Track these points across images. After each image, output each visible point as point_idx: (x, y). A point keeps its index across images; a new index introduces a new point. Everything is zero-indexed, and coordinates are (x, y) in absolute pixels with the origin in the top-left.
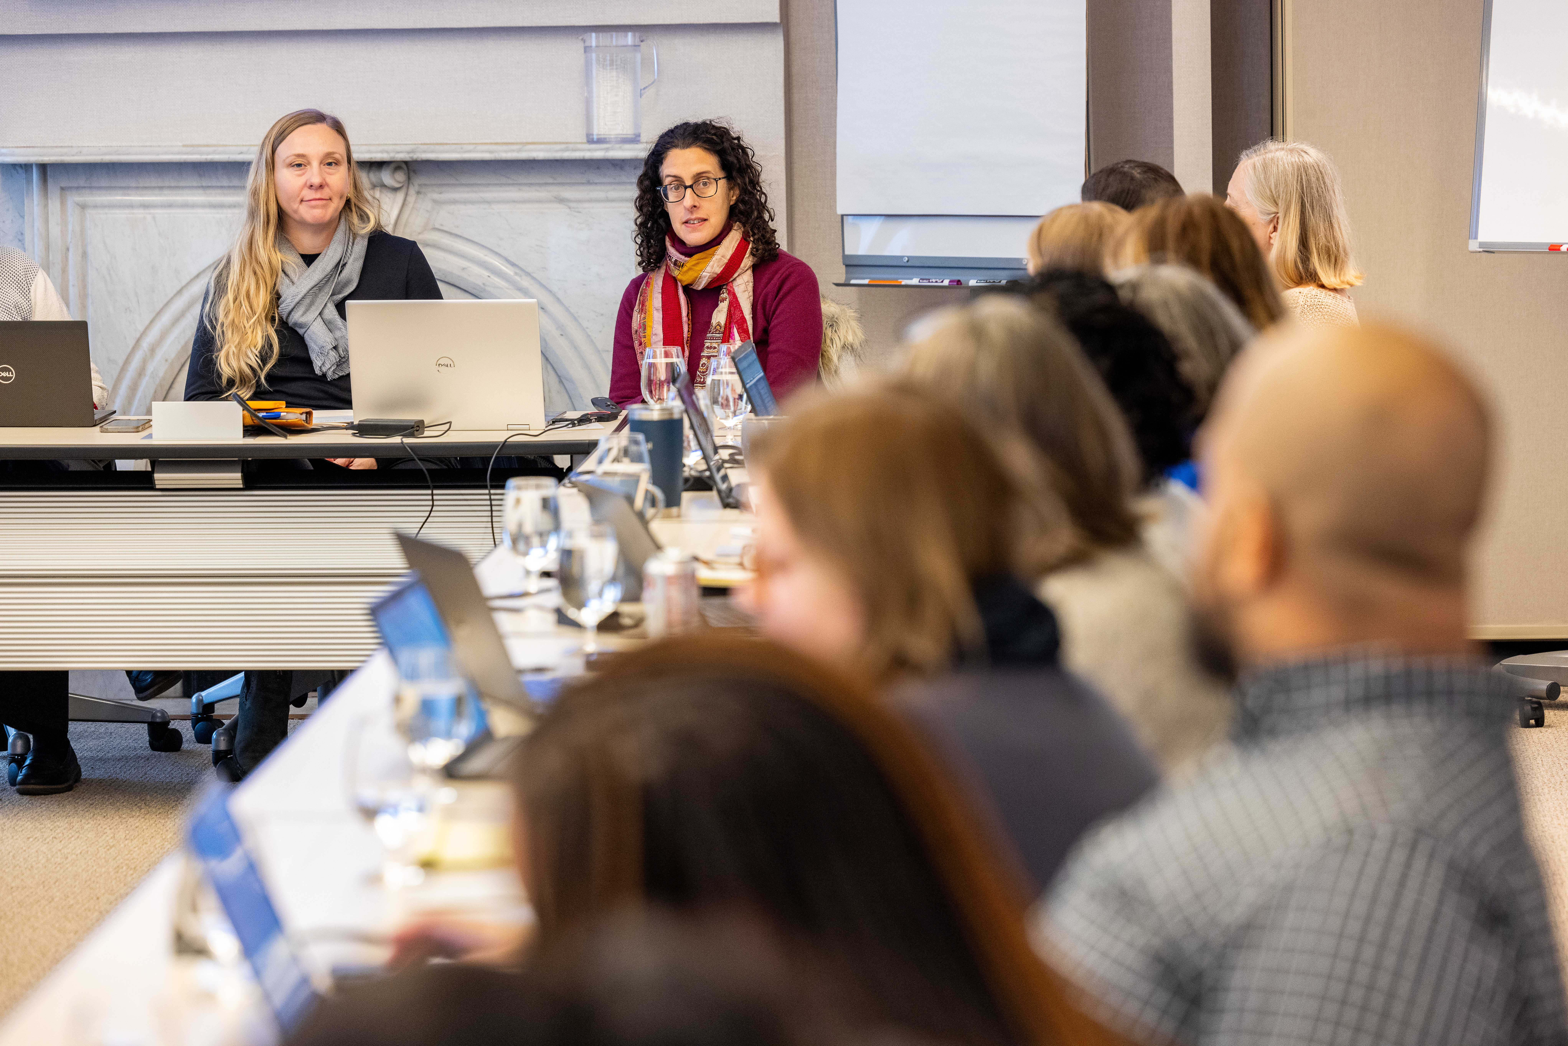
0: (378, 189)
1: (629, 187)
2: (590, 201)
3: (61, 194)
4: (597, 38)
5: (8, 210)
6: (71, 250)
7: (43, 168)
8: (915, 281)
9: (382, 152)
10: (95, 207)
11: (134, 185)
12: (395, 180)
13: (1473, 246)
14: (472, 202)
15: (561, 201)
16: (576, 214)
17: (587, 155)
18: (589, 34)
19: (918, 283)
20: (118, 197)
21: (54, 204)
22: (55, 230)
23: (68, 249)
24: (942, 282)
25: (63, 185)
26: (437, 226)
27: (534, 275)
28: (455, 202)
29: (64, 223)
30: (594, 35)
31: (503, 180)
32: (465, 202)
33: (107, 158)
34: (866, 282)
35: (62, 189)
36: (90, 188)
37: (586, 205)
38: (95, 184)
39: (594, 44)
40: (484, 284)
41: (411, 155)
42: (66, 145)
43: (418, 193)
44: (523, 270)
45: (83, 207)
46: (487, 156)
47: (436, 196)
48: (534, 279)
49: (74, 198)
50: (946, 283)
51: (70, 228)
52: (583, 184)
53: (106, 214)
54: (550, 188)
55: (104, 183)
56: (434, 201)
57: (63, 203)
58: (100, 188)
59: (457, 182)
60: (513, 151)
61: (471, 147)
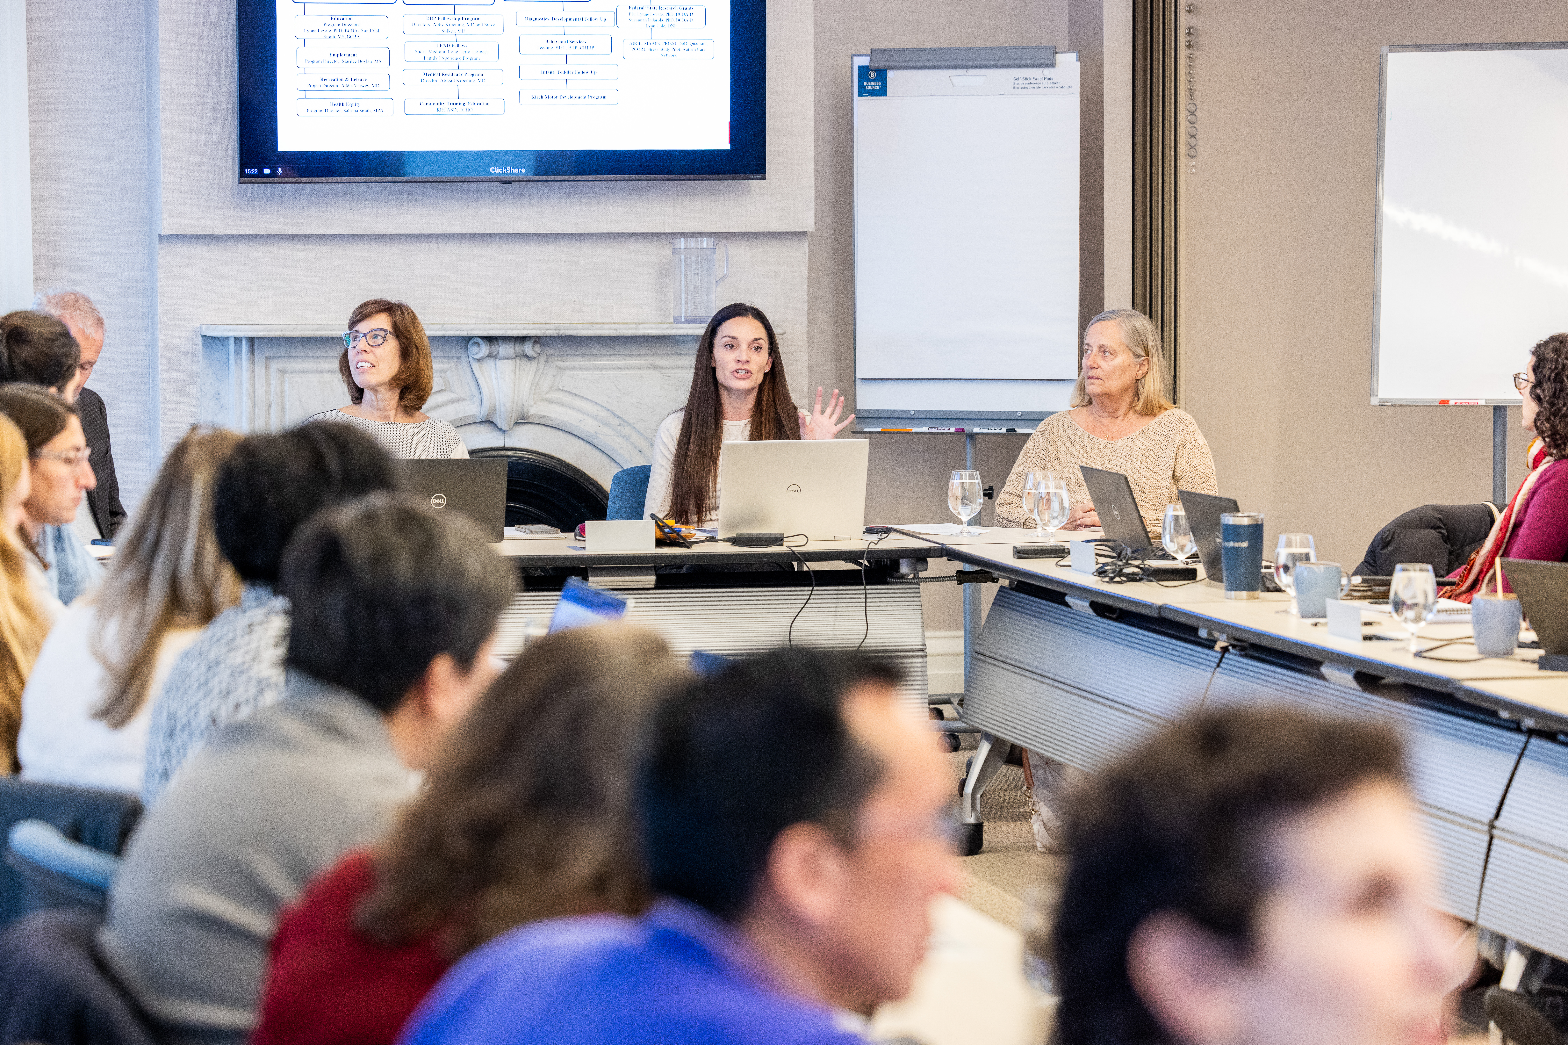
0: (519, 358)
1: (691, 358)
2: (678, 368)
3: (266, 362)
4: (686, 242)
5: (208, 374)
6: (273, 407)
7: (252, 341)
8: (925, 429)
9: (535, 329)
10: (293, 372)
11: (324, 355)
12: (534, 350)
13: (1375, 401)
14: (587, 369)
15: (655, 367)
16: (667, 378)
17: (674, 332)
18: (678, 239)
19: (927, 431)
20: (310, 365)
21: (260, 369)
22: (260, 391)
23: (270, 406)
24: (949, 429)
25: (267, 355)
26: (561, 387)
27: (634, 425)
28: (574, 368)
29: (268, 385)
30: (683, 239)
31: (612, 352)
32: (582, 369)
33: (318, 333)
34: (879, 430)
35: (267, 358)
36: (289, 357)
37: (674, 371)
38: (293, 354)
39: (683, 247)
40: (596, 432)
41: (558, 331)
42: (254, 323)
43: (546, 361)
44: (625, 421)
45: (283, 372)
46: (613, 333)
47: (560, 364)
48: (634, 428)
49: (275, 366)
50: (952, 430)
51: (273, 388)
52: (672, 354)
53: (301, 378)
54: (647, 358)
55: (300, 353)
56: (558, 368)
57: (267, 369)
58: (296, 357)
59: (577, 353)
60: (631, 329)
61: (599, 326)
